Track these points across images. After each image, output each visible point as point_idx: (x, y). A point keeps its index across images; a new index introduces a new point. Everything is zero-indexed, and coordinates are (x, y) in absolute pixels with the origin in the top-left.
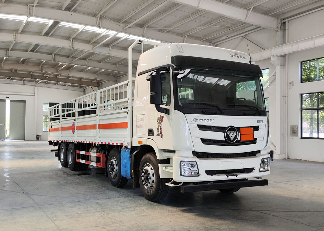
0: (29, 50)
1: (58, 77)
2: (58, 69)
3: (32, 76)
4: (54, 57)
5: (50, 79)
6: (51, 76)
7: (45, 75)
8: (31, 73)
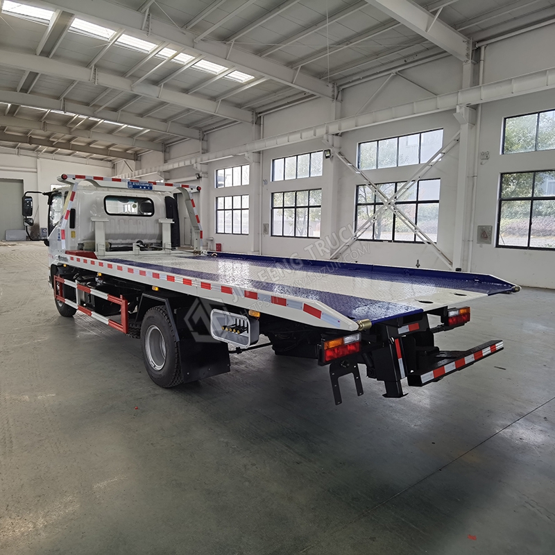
0: (19, 89)
1: (72, 142)
2: (71, 128)
3: (31, 141)
4: (64, 104)
5: (59, 145)
6: (60, 141)
7: (51, 139)
8: (29, 136)
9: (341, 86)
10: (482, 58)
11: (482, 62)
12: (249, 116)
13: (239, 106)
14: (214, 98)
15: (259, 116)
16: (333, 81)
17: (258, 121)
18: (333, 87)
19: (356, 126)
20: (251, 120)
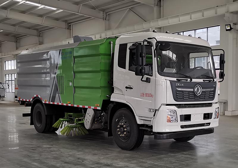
9: (107, 12)
10: (162, 5)
11: (162, 7)
12: (64, 25)
13: (57, 19)
14: (41, 16)
15: (69, 24)
16: (103, 10)
17: (69, 28)
18: (103, 13)
19: (113, 35)
20: (65, 27)
